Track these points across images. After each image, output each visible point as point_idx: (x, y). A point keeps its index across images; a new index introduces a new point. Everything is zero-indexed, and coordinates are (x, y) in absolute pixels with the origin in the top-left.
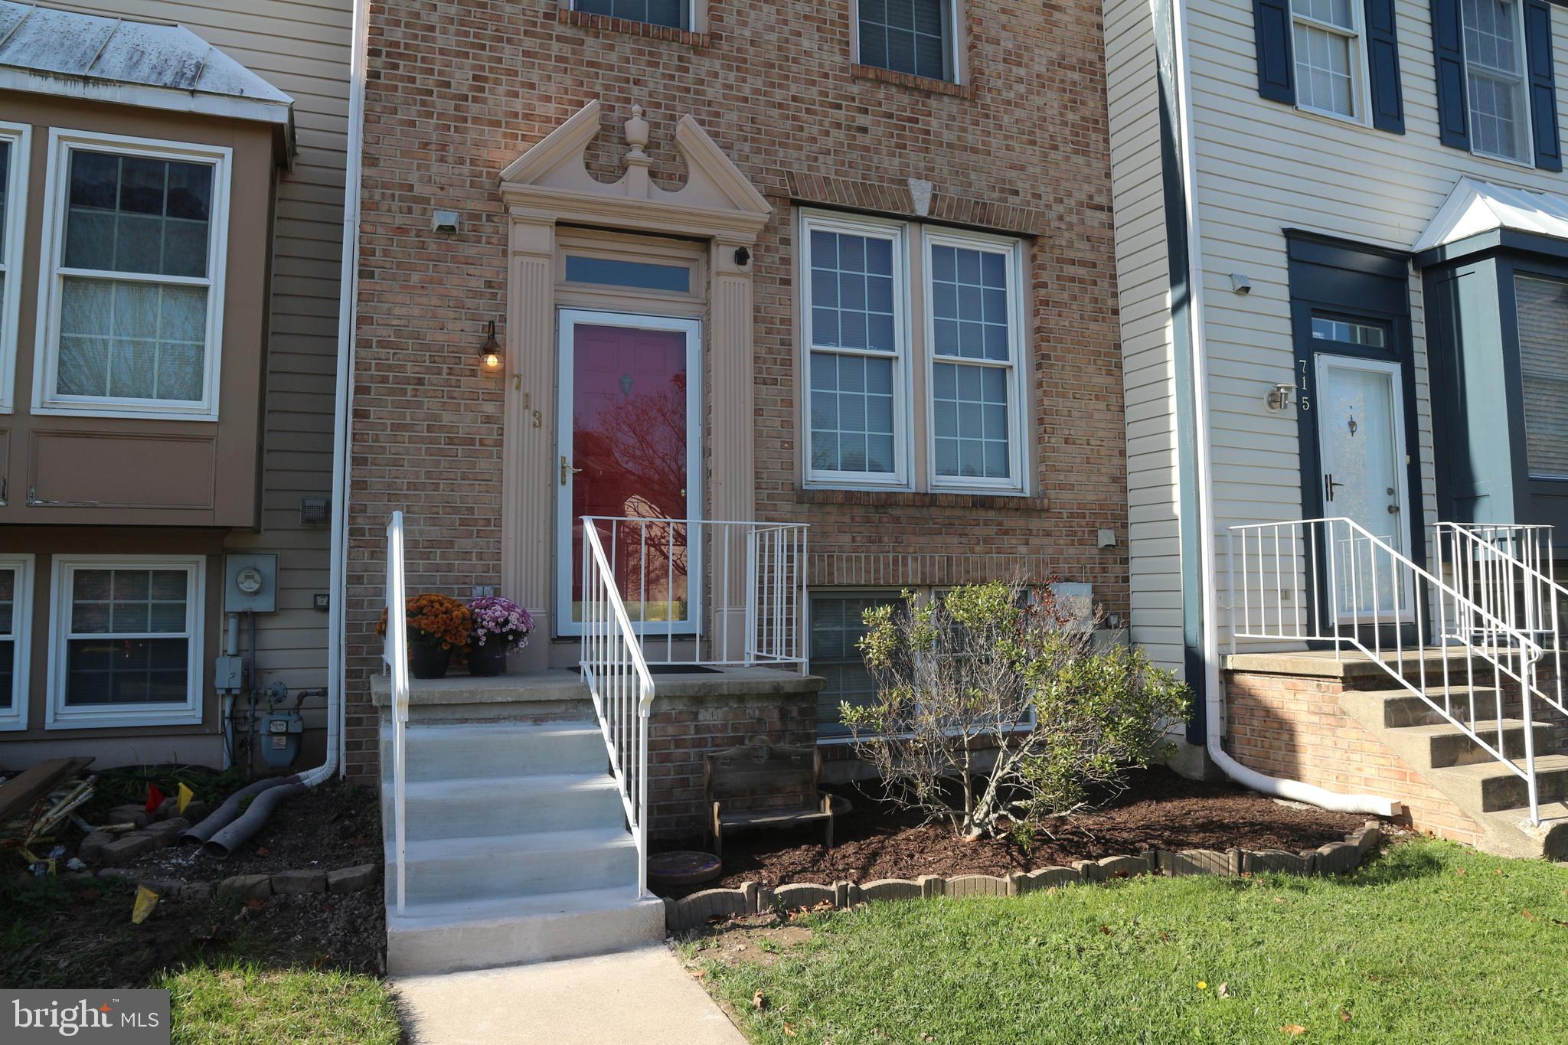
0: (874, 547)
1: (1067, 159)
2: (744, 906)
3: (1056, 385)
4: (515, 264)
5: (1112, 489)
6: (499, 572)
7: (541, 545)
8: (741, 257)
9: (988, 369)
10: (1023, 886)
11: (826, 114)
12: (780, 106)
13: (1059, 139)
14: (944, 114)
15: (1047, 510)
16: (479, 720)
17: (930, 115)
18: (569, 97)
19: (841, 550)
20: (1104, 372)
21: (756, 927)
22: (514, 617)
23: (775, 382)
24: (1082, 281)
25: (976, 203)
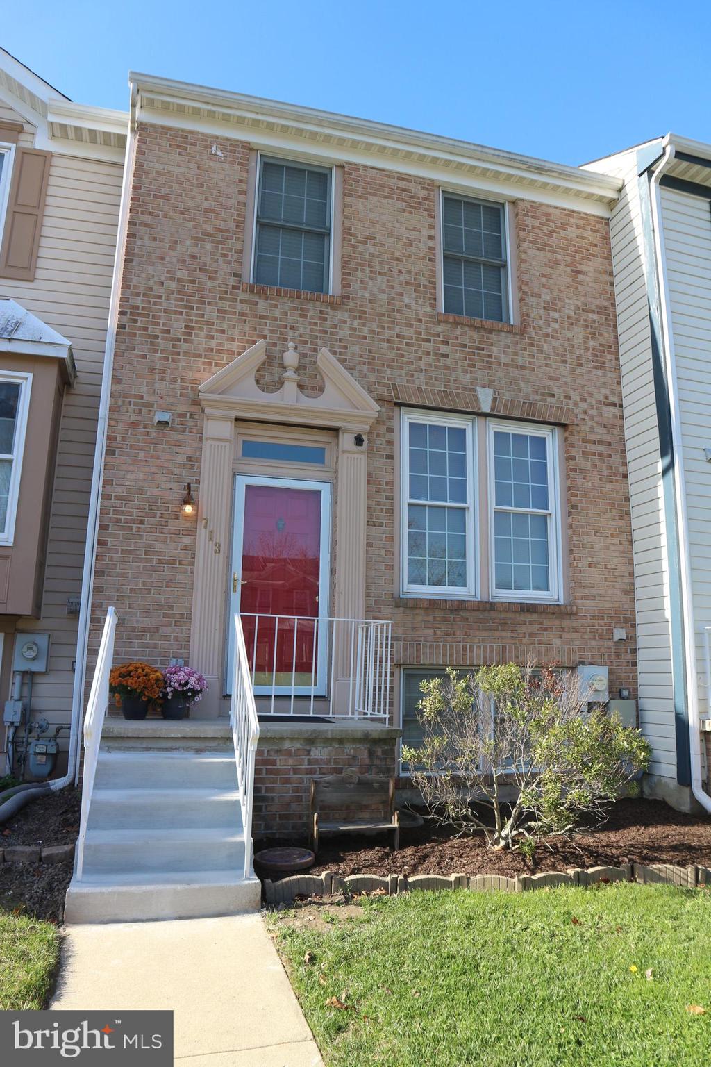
0: (449, 639)
1: (589, 372)
2: (322, 889)
3: (582, 527)
4: (206, 445)
5: (624, 599)
6: (189, 650)
7: (217, 632)
8: (359, 441)
9: (534, 516)
10: (527, 885)
11: (420, 346)
12: (389, 341)
13: (584, 359)
14: (502, 344)
15: (576, 614)
16: (159, 749)
17: (492, 345)
18: (247, 338)
19: (426, 639)
20: (617, 518)
21: (327, 904)
22: (192, 680)
23: (381, 524)
24: (601, 455)
25: (524, 403)
